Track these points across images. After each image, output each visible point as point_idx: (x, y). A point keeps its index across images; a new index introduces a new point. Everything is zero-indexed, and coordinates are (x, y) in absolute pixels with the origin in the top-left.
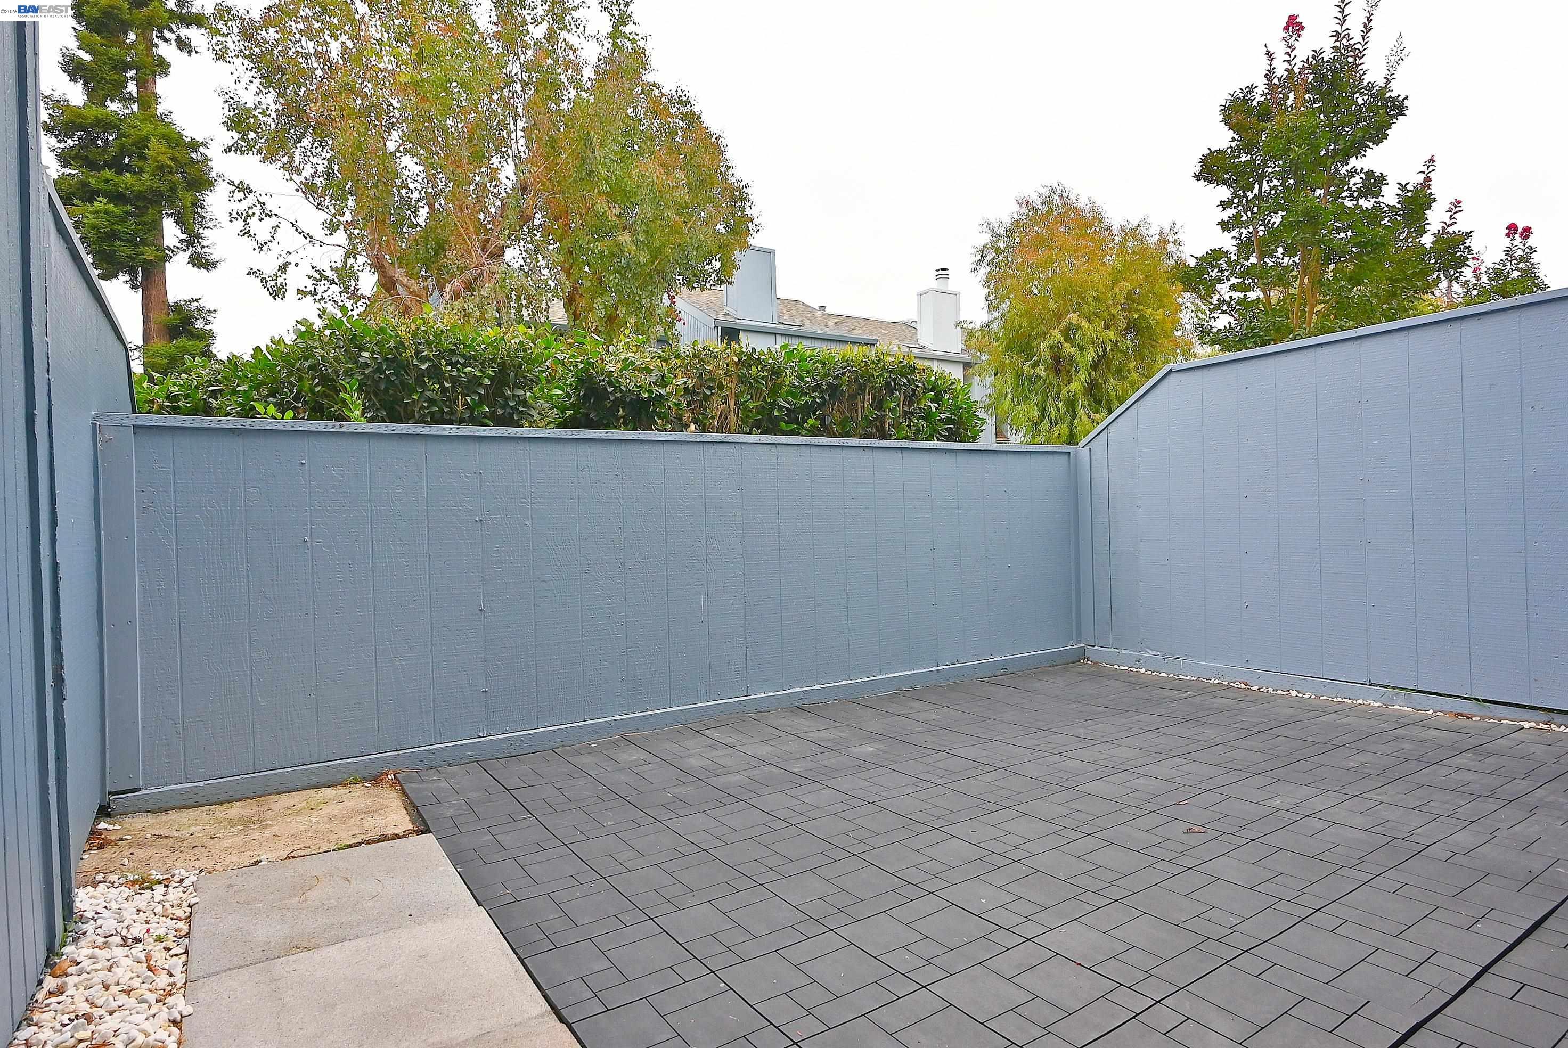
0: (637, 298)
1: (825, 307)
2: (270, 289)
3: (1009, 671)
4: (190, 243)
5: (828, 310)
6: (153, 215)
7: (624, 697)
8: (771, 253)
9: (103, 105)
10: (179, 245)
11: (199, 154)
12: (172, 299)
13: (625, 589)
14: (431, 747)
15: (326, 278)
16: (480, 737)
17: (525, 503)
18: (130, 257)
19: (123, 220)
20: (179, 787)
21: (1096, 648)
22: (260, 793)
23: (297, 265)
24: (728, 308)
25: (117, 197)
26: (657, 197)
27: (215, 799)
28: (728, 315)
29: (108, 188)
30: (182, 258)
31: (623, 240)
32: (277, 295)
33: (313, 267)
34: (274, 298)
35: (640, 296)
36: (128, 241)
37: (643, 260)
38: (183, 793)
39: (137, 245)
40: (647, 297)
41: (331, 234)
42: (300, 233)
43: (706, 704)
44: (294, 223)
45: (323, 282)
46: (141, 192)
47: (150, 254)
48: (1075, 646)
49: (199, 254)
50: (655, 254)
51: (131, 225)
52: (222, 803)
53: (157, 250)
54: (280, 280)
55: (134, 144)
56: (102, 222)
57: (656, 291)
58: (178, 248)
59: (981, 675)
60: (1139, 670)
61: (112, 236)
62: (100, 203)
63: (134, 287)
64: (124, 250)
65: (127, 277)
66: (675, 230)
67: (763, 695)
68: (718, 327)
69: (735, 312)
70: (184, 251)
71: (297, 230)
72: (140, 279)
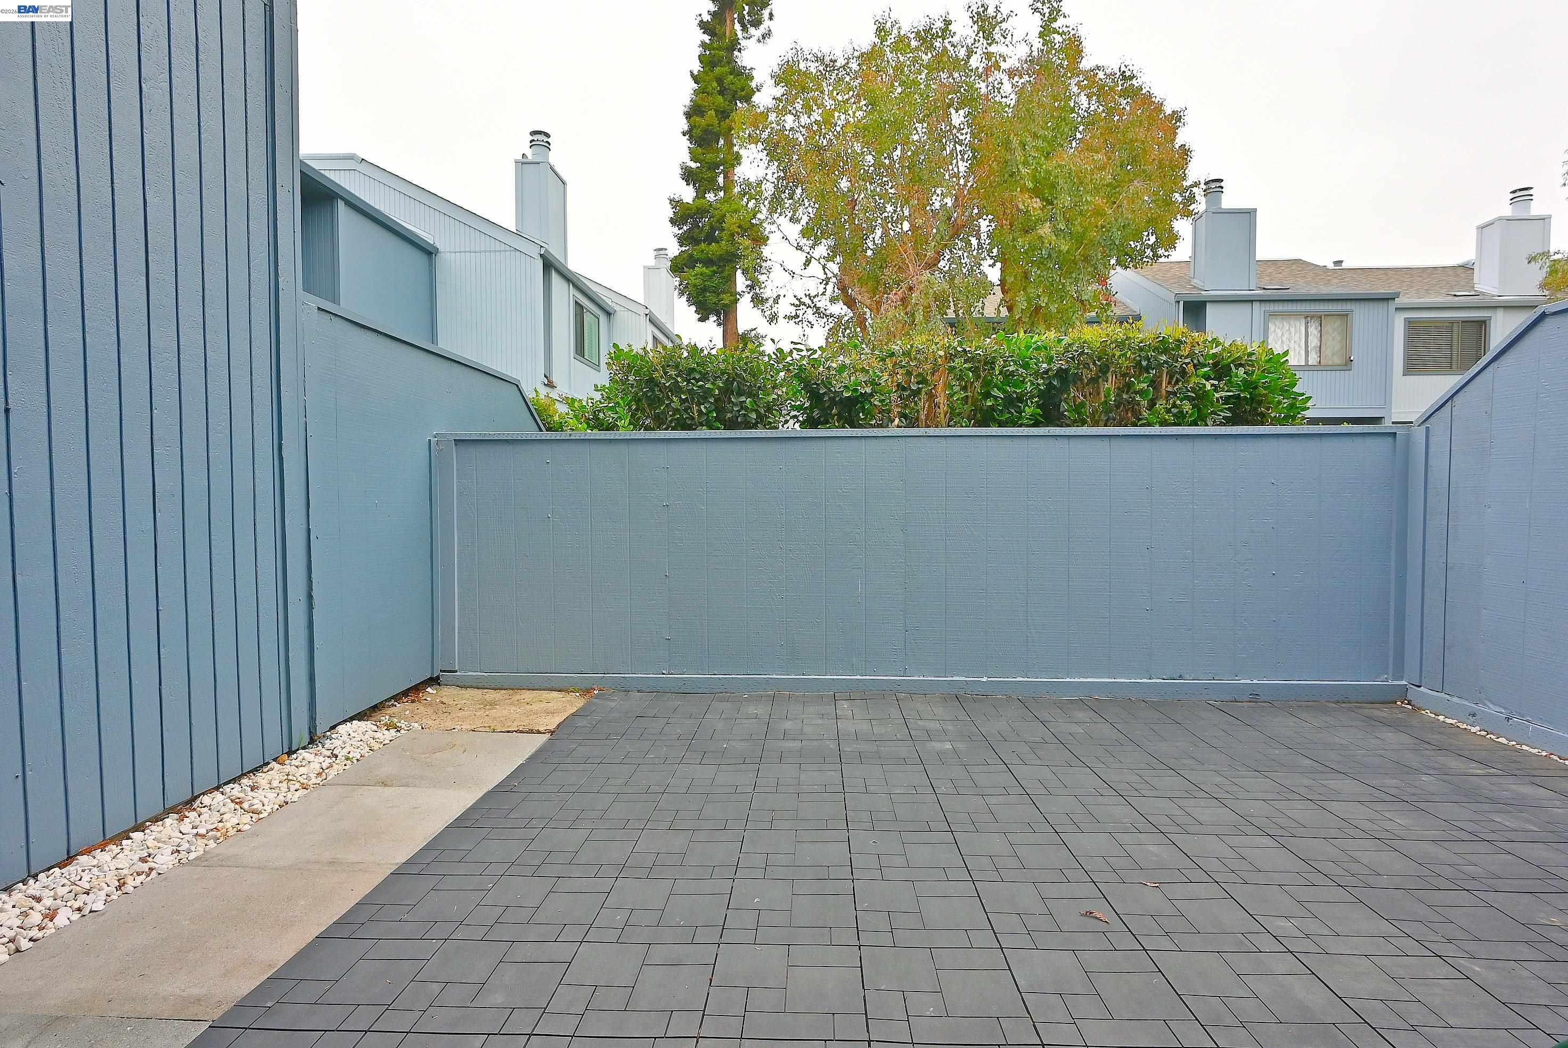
0: (1060, 287)
1: (1341, 262)
2: (767, 317)
3: (1262, 698)
4: (752, 287)
5: (1344, 265)
6: (729, 271)
7: (783, 660)
8: (1250, 214)
9: (705, 198)
10: (745, 290)
11: (757, 219)
12: (740, 332)
13: (786, 567)
14: (626, 675)
15: (804, 304)
16: (664, 674)
17: (701, 491)
18: (715, 303)
19: (711, 277)
20: (475, 674)
21: (1422, 689)
22: (517, 687)
23: (784, 296)
24: (1195, 281)
25: (708, 262)
26: (1078, 181)
27: (493, 686)
28: (1195, 287)
29: (703, 256)
30: (747, 298)
31: (1042, 233)
32: (772, 321)
33: (795, 297)
34: (770, 323)
35: (1063, 284)
36: (714, 292)
37: (1064, 248)
38: (477, 678)
39: (719, 294)
40: (1071, 283)
41: (805, 269)
42: (786, 271)
43: (860, 678)
44: (782, 263)
45: (802, 307)
46: (721, 255)
47: (726, 299)
48: (1390, 682)
49: (757, 294)
50: (1079, 240)
51: (716, 280)
52: (496, 689)
53: (731, 295)
54: (774, 309)
55: (718, 221)
56: (698, 282)
57: (1081, 277)
58: (744, 292)
59: (1214, 697)
60: (1469, 727)
61: (704, 290)
62: (699, 268)
63: (719, 325)
64: (711, 298)
65: (715, 318)
66: (1098, 213)
67: (922, 678)
68: (1179, 302)
69: (1202, 284)
70: (749, 293)
71: (784, 269)
72: (722, 319)
